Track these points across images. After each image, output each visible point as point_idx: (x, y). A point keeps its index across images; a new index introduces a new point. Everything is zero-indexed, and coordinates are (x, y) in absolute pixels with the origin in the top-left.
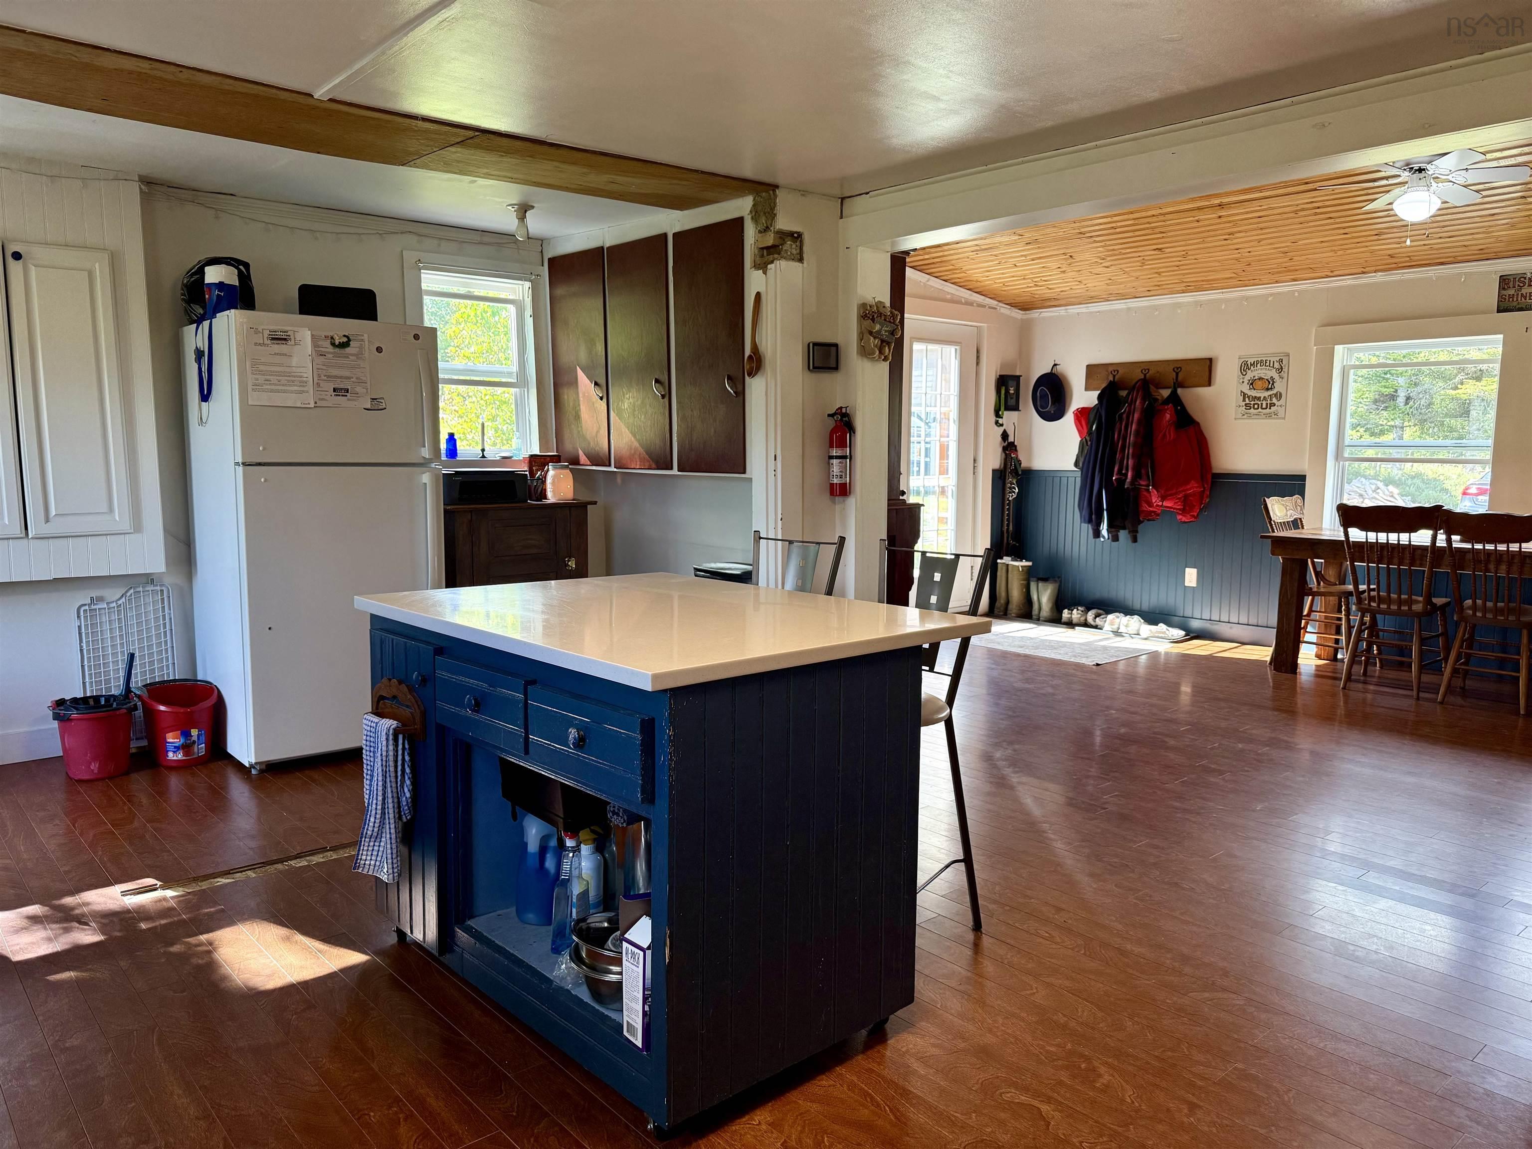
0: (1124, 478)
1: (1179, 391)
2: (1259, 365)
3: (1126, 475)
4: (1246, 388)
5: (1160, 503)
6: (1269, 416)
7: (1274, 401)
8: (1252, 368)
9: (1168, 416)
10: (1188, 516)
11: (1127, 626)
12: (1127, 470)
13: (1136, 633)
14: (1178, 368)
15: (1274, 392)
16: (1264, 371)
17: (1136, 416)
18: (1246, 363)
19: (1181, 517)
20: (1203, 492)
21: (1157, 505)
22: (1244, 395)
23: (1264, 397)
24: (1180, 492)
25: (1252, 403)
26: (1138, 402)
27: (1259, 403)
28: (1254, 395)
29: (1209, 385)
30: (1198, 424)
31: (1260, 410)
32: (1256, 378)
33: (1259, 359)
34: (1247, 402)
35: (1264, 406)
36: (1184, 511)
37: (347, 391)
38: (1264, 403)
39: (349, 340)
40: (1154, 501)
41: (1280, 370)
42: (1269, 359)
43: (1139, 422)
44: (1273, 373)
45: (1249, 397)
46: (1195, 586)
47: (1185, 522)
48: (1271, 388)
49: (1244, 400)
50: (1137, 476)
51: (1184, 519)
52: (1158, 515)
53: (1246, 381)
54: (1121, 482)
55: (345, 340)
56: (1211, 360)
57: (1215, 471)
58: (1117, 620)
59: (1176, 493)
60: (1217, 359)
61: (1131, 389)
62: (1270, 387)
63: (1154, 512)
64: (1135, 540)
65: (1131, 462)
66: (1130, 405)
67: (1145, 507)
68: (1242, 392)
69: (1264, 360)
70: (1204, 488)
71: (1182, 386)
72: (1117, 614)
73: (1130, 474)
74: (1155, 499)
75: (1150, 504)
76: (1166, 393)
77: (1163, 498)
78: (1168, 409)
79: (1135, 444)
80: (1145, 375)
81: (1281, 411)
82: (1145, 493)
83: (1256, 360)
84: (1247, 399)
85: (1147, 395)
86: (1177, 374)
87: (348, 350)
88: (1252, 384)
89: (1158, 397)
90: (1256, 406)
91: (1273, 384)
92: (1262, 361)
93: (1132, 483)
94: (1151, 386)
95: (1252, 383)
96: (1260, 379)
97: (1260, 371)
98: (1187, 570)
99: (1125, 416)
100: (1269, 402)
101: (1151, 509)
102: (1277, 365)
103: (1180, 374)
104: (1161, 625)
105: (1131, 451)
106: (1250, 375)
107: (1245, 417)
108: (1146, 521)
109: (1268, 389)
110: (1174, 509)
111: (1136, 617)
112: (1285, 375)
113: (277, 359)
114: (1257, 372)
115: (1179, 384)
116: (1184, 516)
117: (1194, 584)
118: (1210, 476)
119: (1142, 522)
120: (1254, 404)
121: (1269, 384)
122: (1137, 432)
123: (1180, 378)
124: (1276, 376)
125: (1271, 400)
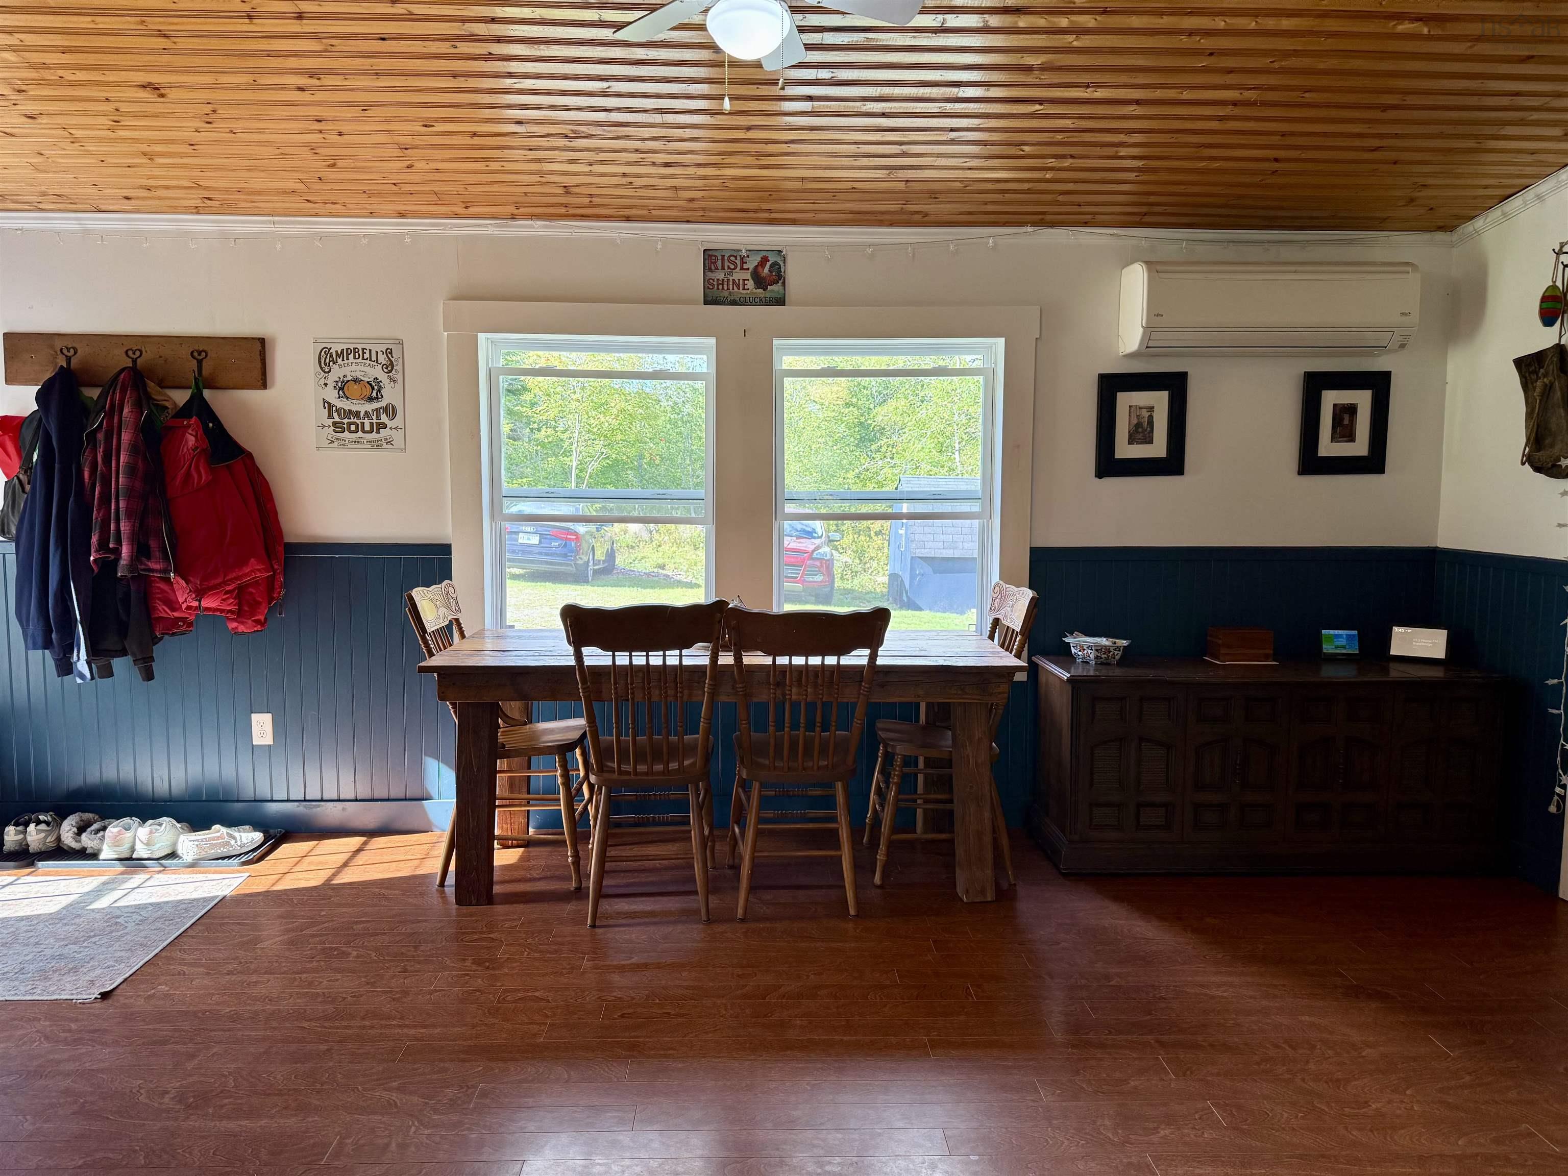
0: (113, 557)
1: (207, 393)
2: (351, 357)
3: (117, 552)
4: (331, 395)
5: (196, 604)
6: (377, 445)
7: (384, 418)
8: (339, 360)
9: (191, 440)
10: (250, 622)
11: (148, 844)
12: (119, 542)
13: (168, 851)
14: (200, 353)
15: (383, 404)
16: (363, 368)
17: (126, 437)
18: (328, 351)
19: (235, 624)
20: (272, 578)
21: (189, 608)
22: (330, 407)
23: (366, 412)
24: (232, 581)
25: (346, 421)
26: (126, 411)
27: (358, 422)
28: (347, 408)
29: (264, 386)
30: (250, 456)
31: (360, 434)
32: (349, 378)
33: (352, 347)
34: (337, 419)
35: (367, 428)
36: (240, 615)
38: (367, 422)
40: (181, 600)
41: (389, 367)
42: (368, 347)
43: (134, 449)
44: (377, 372)
45: (338, 411)
46: (271, 743)
47: (243, 633)
48: (377, 398)
49: (330, 416)
50: (141, 551)
51: (241, 628)
52: (190, 625)
53: (331, 384)
54: (109, 565)
56: (262, 341)
57: (289, 539)
58: (129, 834)
59: (225, 583)
60: (273, 340)
61: (109, 386)
62: (374, 394)
63: (183, 619)
64: (149, 675)
65: (124, 527)
66: (110, 415)
67: (163, 611)
68: (325, 401)
69: (360, 347)
70: (274, 571)
71: (212, 386)
72: (127, 820)
73: (125, 550)
74: (183, 595)
75: (173, 605)
76: (181, 397)
77: (200, 594)
78: (189, 426)
79: (131, 493)
80: (134, 361)
81: (397, 437)
82: (162, 585)
83: (345, 347)
84: (335, 415)
85: (143, 399)
86: (200, 362)
88: (342, 389)
89: (167, 404)
90: (353, 427)
91: (379, 391)
92: (355, 350)
93: (132, 566)
94: (148, 381)
95: (342, 387)
96: (356, 380)
97: (354, 368)
98: (255, 717)
99: (100, 436)
100: (375, 421)
101: (176, 614)
102: (382, 359)
103: (204, 364)
104: (217, 827)
105: (122, 504)
106: (337, 372)
107: (336, 444)
108: (166, 637)
109: (370, 399)
110: (222, 611)
111: (165, 820)
112: (399, 377)
114: (350, 368)
115: (203, 382)
116: (242, 623)
117: (268, 740)
118: (281, 549)
119: (161, 639)
120: (349, 424)
121: (373, 391)
122: (132, 470)
123: (206, 372)
124: (383, 377)
125: (378, 417)
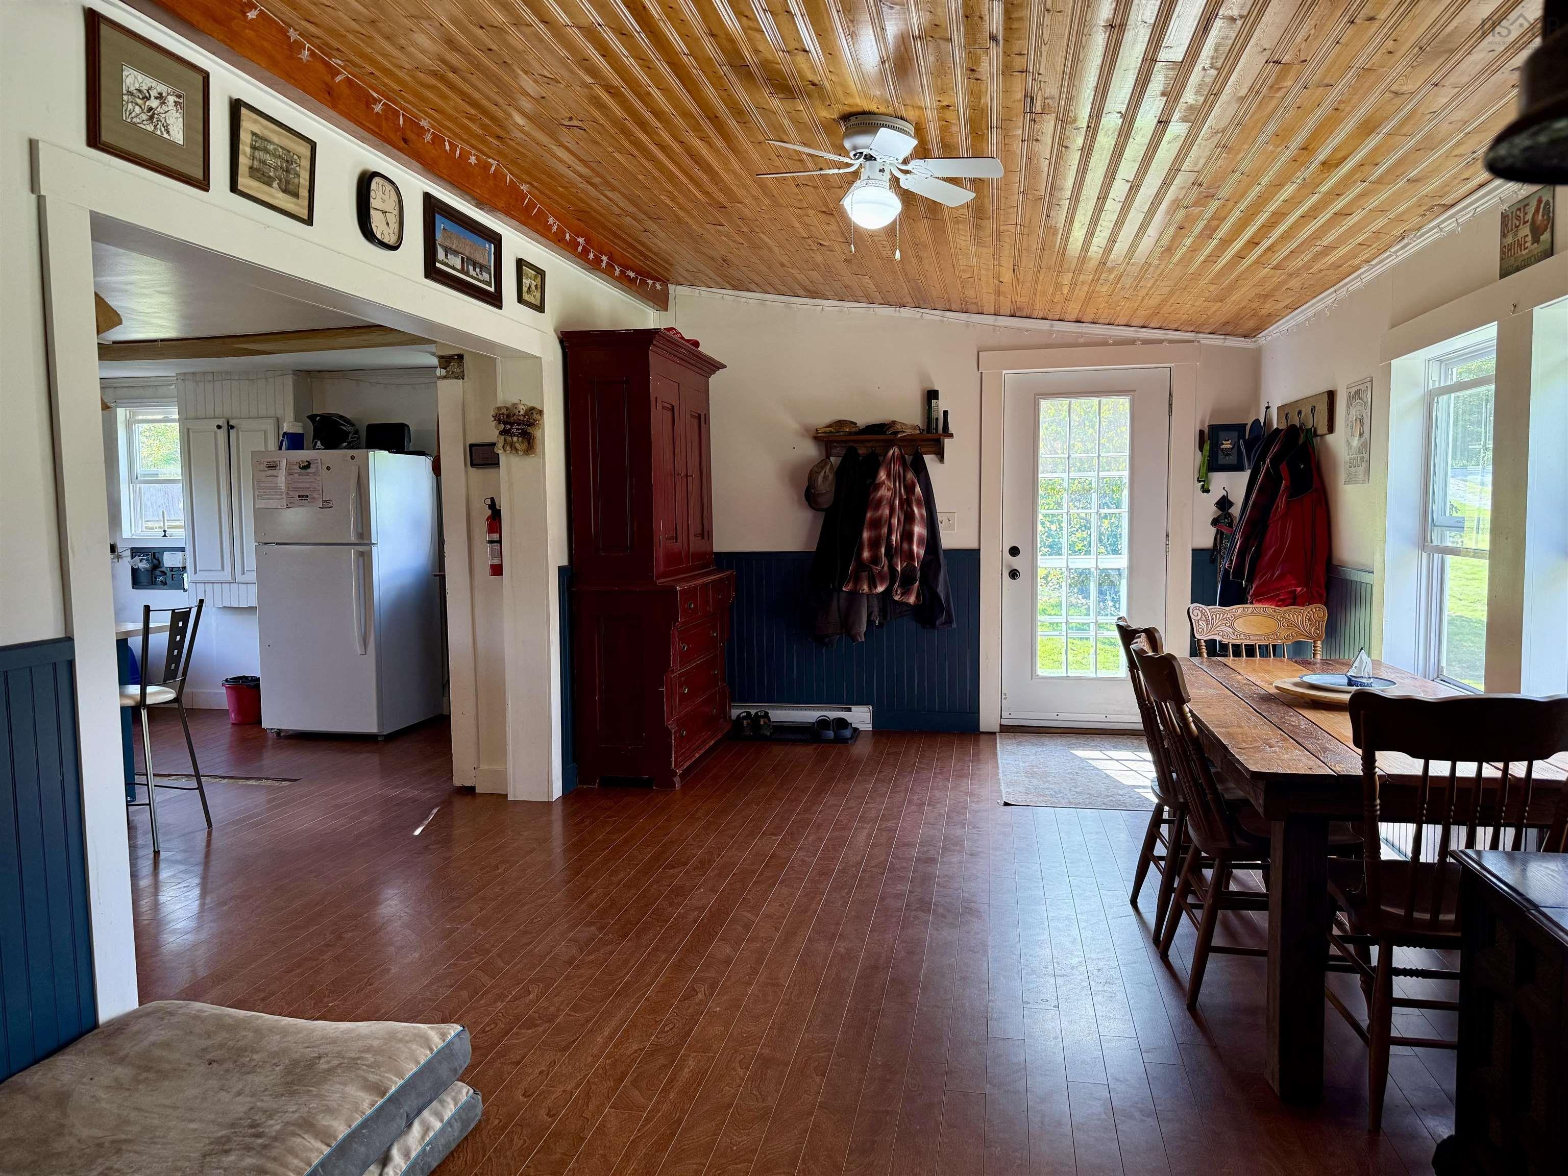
2: (1356, 398)
4: (1349, 435)
7: (1364, 452)
8: (1353, 402)
14: (1314, 408)
15: (1364, 438)
18: (1350, 395)
22: (1349, 445)
23: (1359, 447)
24: (1272, 591)
25: (1353, 456)
27: (1356, 456)
28: (1354, 445)
29: (1332, 430)
31: (1356, 468)
32: (1355, 417)
35: (1359, 461)
37: (307, 496)
38: (1359, 457)
39: (309, 464)
41: (1367, 404)
42: (1361, 388)
44: (1363, 410)
45: (1351, 448)
48: (1362, 434)
49: (1349, 454)
53: (1350, 424)
55: (306, 464)
56: (1331, 393)
59: (1267, 592)
62: (1362, 431)
68: (1348, 440)
80: (1299, 419)
83: (1355, 389)
86: (1313, 416)
87: (309, 470)
90: (1355, 463)
91: (1363, 426)
92: (1358, 391)
95: (1353, 427)
96: (1357, 419)
97: (1357, 408)
100: (1361, 455)
102: (1365, 397)
106: (1352, 413)
107: (1349, 478)
112: (1369, 412)
113: (270, 479)
115: (1315, 431)
120: (1354, 459)
123: (1315, 423)
124: (1364, 414)
